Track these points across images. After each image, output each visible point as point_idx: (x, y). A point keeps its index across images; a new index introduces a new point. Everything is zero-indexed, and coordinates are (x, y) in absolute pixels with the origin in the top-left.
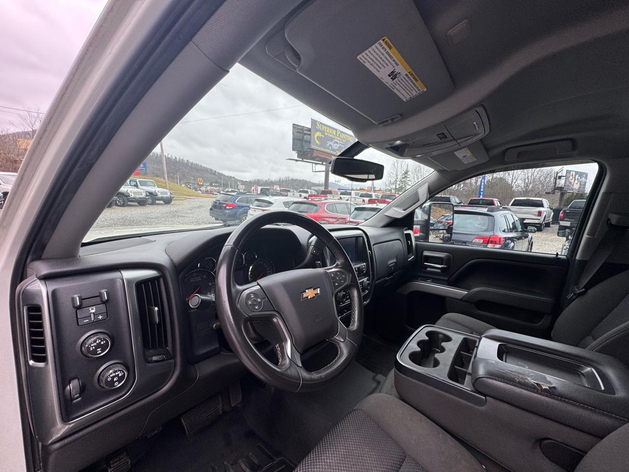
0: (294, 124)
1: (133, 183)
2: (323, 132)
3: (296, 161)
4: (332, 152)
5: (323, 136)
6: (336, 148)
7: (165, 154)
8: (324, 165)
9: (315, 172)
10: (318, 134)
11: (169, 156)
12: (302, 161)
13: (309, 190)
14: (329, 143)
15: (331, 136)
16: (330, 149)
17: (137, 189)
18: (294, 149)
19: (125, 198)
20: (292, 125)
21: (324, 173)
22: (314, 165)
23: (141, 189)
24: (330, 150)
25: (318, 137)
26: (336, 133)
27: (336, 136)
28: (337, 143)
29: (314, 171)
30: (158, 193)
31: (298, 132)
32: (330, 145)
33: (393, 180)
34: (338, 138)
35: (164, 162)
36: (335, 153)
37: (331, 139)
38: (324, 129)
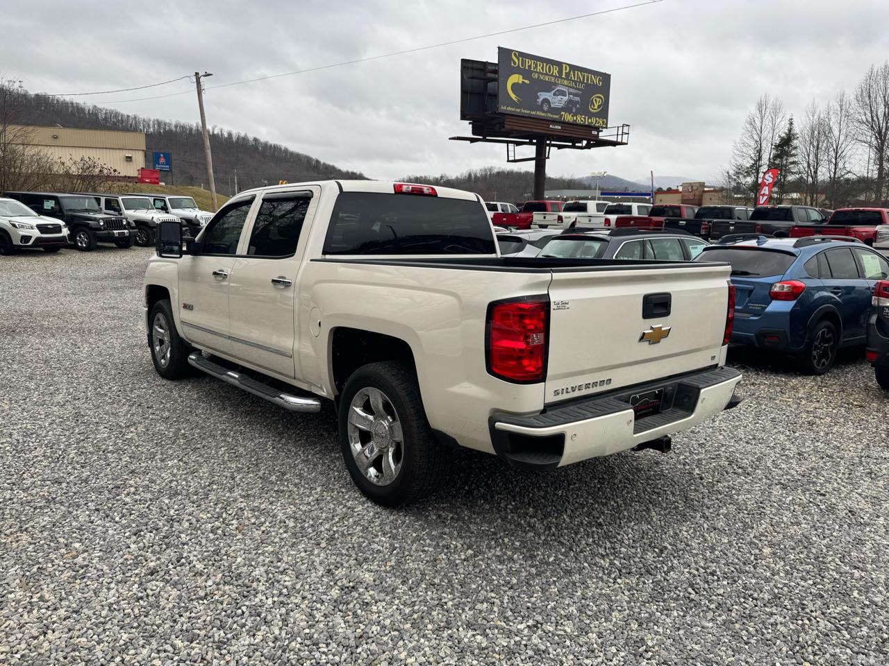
0: (463, 61)
1: (159, 204)
2: (526, 73)
3: (472, 140)
4: (549, 115)
5: (527, 81)
6: (560, 106)
7: (209, 127)
8: (533, 144)
9: (515, 161)
10: (515, 79)
11: (215, 132)
12: (485, 140)
13: (499, 204)
14: (543, 95)
15: (547, 78)
16: (546, 108)
17: (166, 215)
18: (463, 117)
19: (150, 231)
20: (460, 61)
21: (534, 162)
22: (511, 146)
23: (173, 214)
24: (544, 112)
25: (515, 86)
26: (560, 72)
27: (560, 76)
28: (563, 94)
29: (511, 159)
30: (201, 221)
31: (473, 78)
32: (546, 101)
33: (748, 163)
34: (566, 82)
35: (208, 143)
36: (557, 117)
37: (548, 87)
38: (530, 66)
